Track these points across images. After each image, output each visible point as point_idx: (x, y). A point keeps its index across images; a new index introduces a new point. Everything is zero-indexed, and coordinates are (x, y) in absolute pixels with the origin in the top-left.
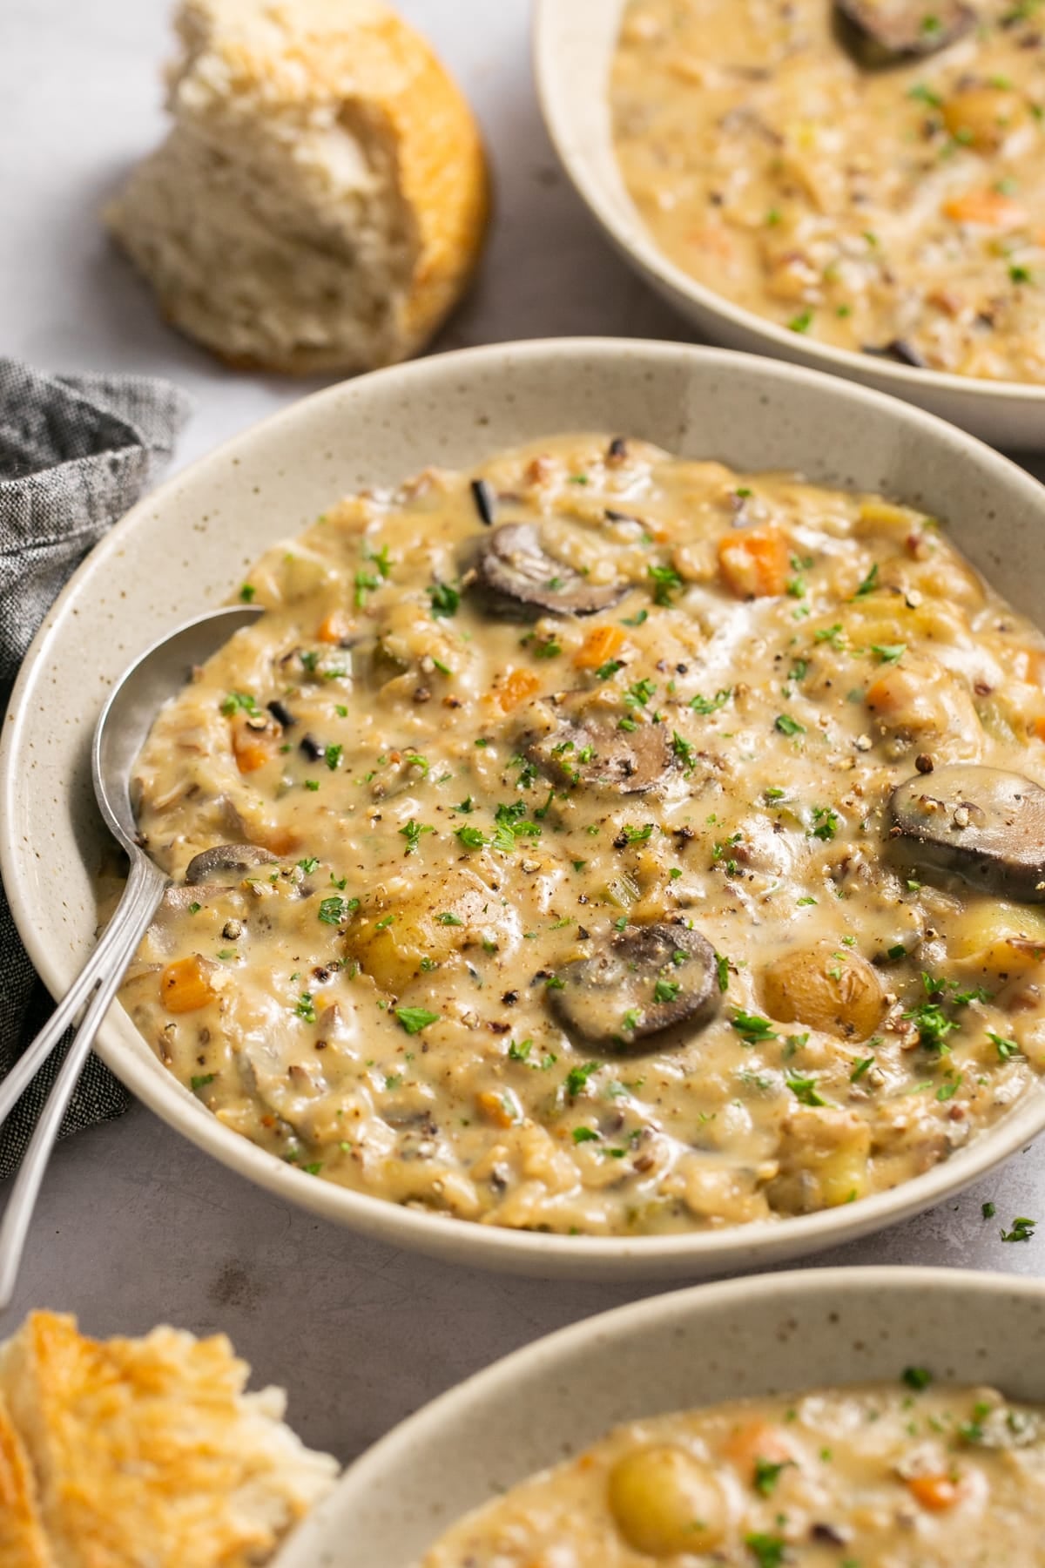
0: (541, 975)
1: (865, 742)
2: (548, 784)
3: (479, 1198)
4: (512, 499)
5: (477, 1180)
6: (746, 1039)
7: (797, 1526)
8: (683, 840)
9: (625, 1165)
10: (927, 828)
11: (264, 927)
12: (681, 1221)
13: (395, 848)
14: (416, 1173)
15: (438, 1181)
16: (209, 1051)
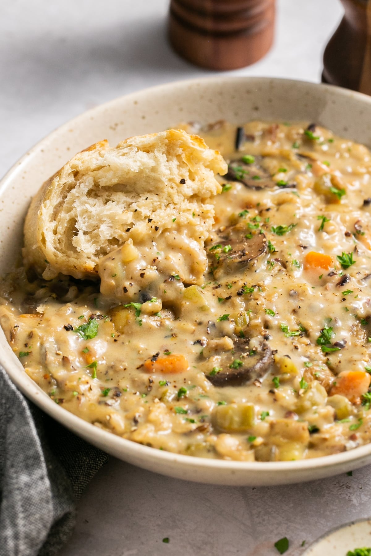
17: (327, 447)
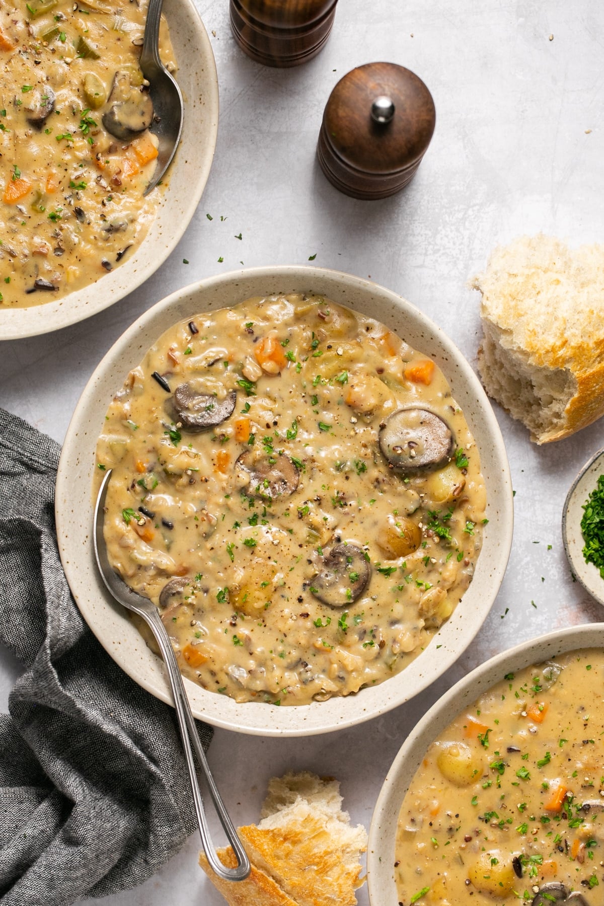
0: (305, 585)
1: (354, 420)
2: (261, 502)
3: (337, 686)
4: (170, 374)
5: (333, 679)
6: (386, 575)
7: (503, 753)
8: (319, 501)
9: (376, 648)
10: (403, 462)
11: (201, 613)
12: (406, 659)
13: (227, 559)
14: (312, 689)
15: (322, 689)
16: (218, 678)
17: (458, 584)
